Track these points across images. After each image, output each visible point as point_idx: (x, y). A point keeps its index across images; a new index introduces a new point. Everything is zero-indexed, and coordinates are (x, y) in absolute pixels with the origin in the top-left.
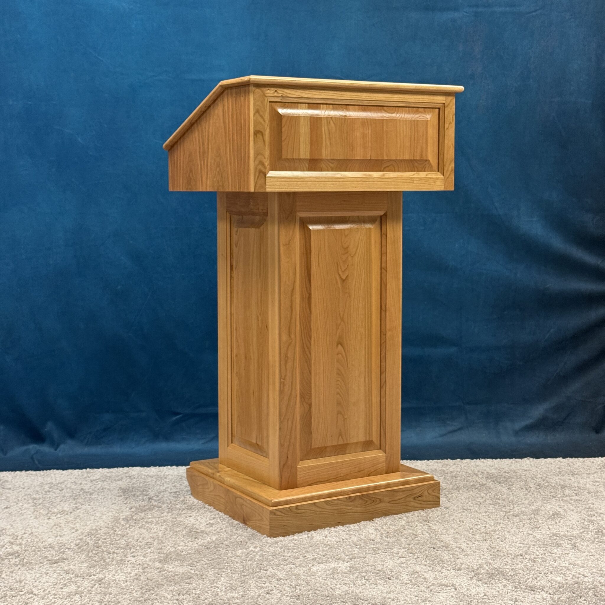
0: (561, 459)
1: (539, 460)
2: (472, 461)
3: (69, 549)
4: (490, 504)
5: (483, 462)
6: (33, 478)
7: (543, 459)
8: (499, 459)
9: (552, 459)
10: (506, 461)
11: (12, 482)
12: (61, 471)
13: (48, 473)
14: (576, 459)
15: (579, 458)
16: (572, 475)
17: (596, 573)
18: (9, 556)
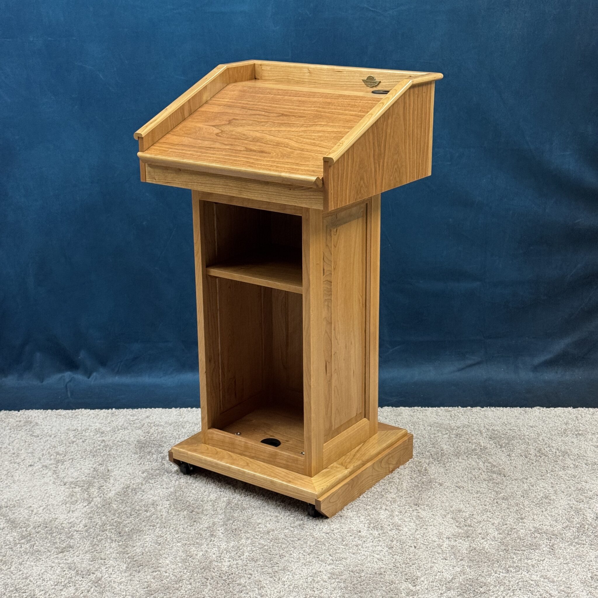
0: (570, 409)
1: (549, 409)
2: (483, 409)
3: (77, 531)
4: (485, 480)
5: (493, 411)
6: (61, 419)
7: (553, 408)
8: (509, 408)
9: (562, 408)
10: (515, 411)
11: (42, 426)
12: (88, 410)
13: (76, 414)
14: (587, 409)
15: (590, 409)
16: (576, 435)
17: (563, 591)
18: (22, 540)
